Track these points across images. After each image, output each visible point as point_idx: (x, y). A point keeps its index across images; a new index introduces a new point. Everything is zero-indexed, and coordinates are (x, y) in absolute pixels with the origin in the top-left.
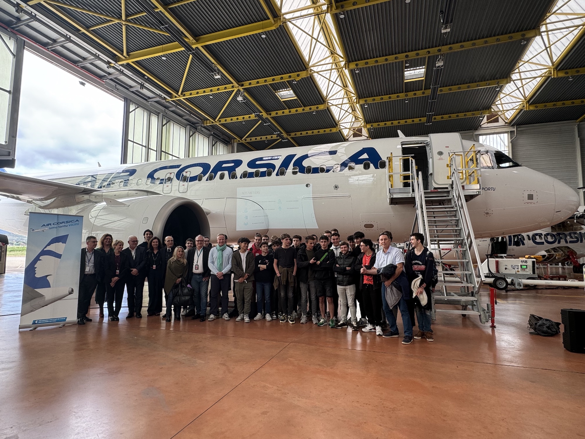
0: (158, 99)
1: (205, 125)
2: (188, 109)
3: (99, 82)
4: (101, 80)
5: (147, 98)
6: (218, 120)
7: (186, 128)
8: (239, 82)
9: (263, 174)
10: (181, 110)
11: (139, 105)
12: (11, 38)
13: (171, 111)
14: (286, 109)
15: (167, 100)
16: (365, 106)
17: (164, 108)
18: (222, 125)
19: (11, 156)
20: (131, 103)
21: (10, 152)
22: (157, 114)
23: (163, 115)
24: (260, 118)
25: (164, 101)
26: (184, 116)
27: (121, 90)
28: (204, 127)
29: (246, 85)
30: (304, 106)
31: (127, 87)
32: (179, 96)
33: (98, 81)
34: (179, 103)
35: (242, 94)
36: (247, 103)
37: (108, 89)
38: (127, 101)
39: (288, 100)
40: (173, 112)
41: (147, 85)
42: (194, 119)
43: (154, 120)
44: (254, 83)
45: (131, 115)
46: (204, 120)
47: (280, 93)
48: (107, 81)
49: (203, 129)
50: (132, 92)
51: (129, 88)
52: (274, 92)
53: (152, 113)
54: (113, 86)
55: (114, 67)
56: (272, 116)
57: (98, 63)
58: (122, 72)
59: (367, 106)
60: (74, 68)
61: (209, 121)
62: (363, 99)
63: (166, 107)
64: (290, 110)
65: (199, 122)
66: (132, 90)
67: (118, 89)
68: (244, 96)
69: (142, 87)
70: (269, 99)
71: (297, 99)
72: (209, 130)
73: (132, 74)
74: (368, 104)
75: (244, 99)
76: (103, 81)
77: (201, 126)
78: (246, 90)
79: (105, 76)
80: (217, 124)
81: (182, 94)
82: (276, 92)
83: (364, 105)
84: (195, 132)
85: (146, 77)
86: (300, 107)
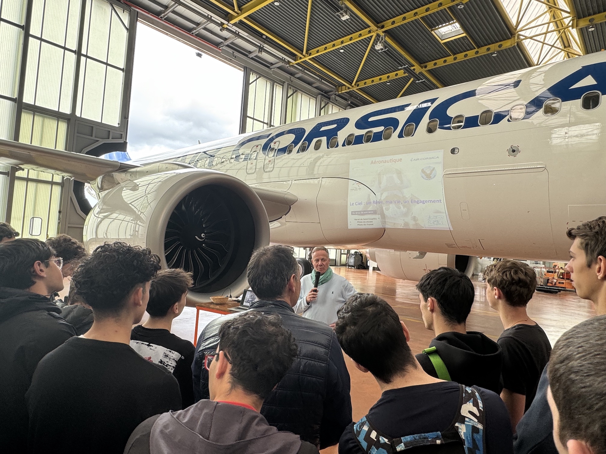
0: (280, 64)
1: (340, 93)
2: (318, 73)
3: (217, 51)
4: (217, 48)
5: (268, 65)
6: (355, 85)
7: (316, 98)
8: (378, 23)
9: (378, 137)
10: (309, 76)
11: (260, 75)
12: (125, 10)
13: (297, 78)
14: (450, 55)
15: (291, 64)
16: (590, 30)
17: (290, 76)
18: (361, 89)
19: (122, 139)
20: (251, 73)
21: (122, 134)
22: (282, 84)
23: (289, 85)
24: (412, 74)
25: (288, 65)
26: (314, 83)
27: (239, 57)
28: (339, 96)
29: (388, 25)
30: (479, 47)
31: (246, 53)
32: (305, 56)
33: (215, 50)
34: (305, 66)
35: (382, 39)
36: (389, 52)
37: (226, 59)
38: (247, 71)
39: (452, 41)
40: (299, 79)
41: (267, 47)
42: (326, 86)
43: (279, 91)
44: (399, 21)
45: (252, 87)
46: (339, 87)
47: (439, 30)
48: (223, 48)
49: (338, 98)
50: (252, 59)
51: (247, 54)
52: (430, 30)
53: (275, 83)
54: (231, 53)
55: (227, 29)
56: (428, 68)
57: (212, 26)
58: (237, 35)
59: (593, 29)
60: (189, 37)
61: (344, 87)
62: (585, 18)
63: (292, 74)
64: (455, 56)
65: (333, 90)
66: (251, 56)
67: (235, 57)
68: (385, 42)
69: (260, 50)
70: (422, 42)
71: (466, 36)
72: (346, 99)
73: (248, 34)
74: (595, 26)
75: (385, 47)
76: (220, 50)
77: (335, 94)
78: (388, 33)
79: (222, 42)
80: (355, 89)
81: (307, 53)
82: (432, 31)
83: (587, 28)
84: (328, 103)
85: (264, 37)
86: (471, 49)
